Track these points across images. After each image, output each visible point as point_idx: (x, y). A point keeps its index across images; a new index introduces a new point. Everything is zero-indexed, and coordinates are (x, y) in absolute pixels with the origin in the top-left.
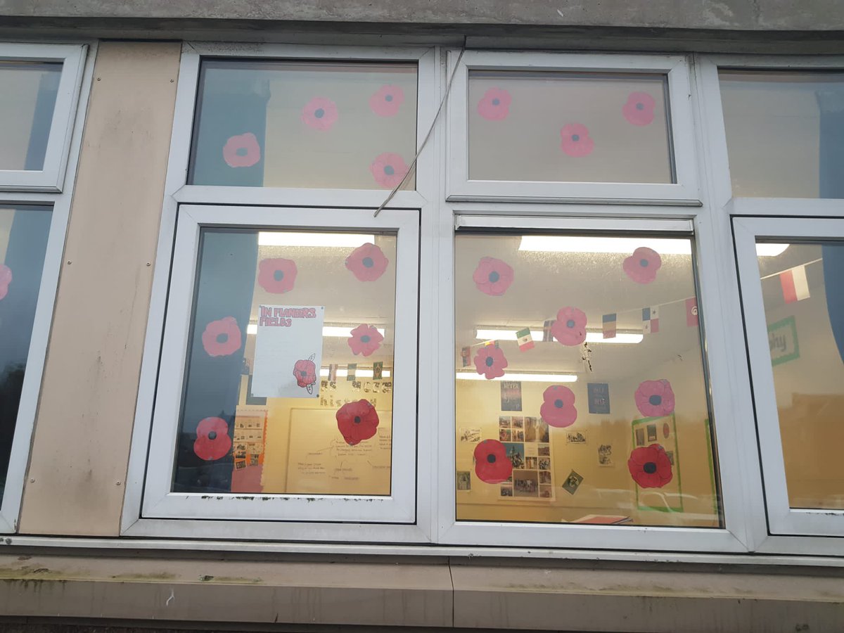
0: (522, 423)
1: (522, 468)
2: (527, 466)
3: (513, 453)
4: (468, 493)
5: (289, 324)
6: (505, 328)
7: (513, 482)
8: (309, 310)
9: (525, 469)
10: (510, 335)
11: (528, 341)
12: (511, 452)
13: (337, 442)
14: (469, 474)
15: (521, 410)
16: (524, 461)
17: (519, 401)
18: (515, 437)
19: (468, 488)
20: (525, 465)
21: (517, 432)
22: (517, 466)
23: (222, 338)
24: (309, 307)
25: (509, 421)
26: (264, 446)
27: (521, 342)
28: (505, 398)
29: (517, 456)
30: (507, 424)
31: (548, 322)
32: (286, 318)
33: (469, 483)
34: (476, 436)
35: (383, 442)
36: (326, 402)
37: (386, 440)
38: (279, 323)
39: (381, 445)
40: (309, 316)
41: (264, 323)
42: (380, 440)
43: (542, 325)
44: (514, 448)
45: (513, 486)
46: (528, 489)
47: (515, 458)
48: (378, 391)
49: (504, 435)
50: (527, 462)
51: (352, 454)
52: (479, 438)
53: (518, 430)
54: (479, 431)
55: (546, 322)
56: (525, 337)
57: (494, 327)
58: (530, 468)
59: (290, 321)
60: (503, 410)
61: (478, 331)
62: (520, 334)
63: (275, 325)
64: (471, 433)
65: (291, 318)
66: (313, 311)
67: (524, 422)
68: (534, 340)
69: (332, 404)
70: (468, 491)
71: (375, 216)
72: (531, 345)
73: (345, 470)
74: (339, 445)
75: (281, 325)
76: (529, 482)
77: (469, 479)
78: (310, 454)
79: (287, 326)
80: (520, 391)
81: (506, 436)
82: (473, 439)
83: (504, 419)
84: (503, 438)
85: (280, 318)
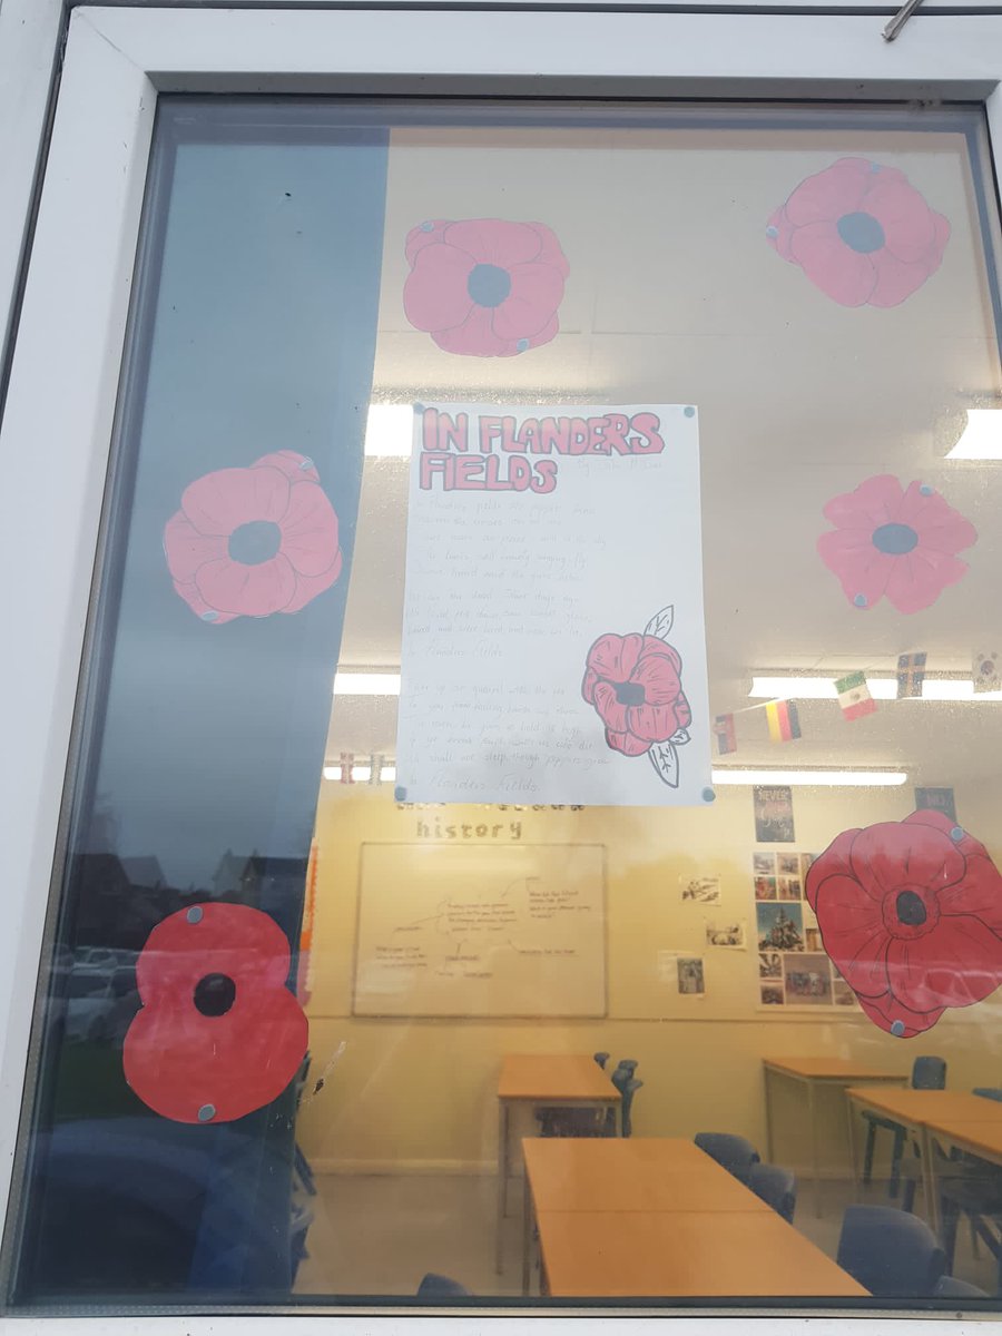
0: (796, 866)
1: (801, 949)
2: (809, 947)
3: (783, 921)
4: (701, 999)
5: (547, 480)
6: (810, 672)
7: (783, 978)
8: (630, 423)
9: (806, 952)
10: (822, 689)
11: (861, 700)
12: (778, 920)
13: (450, 906)
14: (700, 963)
15: (793, 841)
16: (803, 936)
17: (790, 823)
18: (784, 891)
19: (700, 989)
20: (805, 944)
21: (787, 883)
22: (789, 947)
23: (255, 544)
24: (630, 410)
25: (772, 861)
26: (312, 915)
27: (846, 700)
28: (763, 818)
29: (791, 927)
30: (768, 867)
31: (908, 657)
32: (533, 458)
33: (700, 980)
34: (710, 892)
35: (536, 905)
36: (427, 829)
37: (541, 901)
38: (503, 475)
39: (533, 909)
40: (633, 449)
41: (438, 478)
42: (532, 901)
43: (893, 665)
44: (782, 912)
45: (783, 984)
46: (814, 990)
47: (786, 931)
48: (525, 809)
49: (763, 889)
50: (808, 939)
51: (478, 929)
52: (716, 894)
53: (789, 878)
54: (715, 880)
55: (901, 658)
56: (856, 690)
57: (785, 672)
58: (816, 949)
59: (550, 470)
60: (760, 840)
61: (756, 680)
62: (841, 686)
63: (485, 486)
64: (702, 884)
65: (554, 456)
66: (651, 425)
67: (799, 863)
68: (875, 696)
69: (438, 834)
70: (700, 995)
71: (890, 39)
72: (870, 706)
73: (464, 958)
74: (454, 911)
75: (513, 485)
76: (814, 977)
77: (700, 972)
78: (400, 929)
79: (539, 490)
80: (790, 805)
81: (768, 890)
82: (706, 896)
83: (764, 858)
84: (762, 894)
85: (504, 457)
